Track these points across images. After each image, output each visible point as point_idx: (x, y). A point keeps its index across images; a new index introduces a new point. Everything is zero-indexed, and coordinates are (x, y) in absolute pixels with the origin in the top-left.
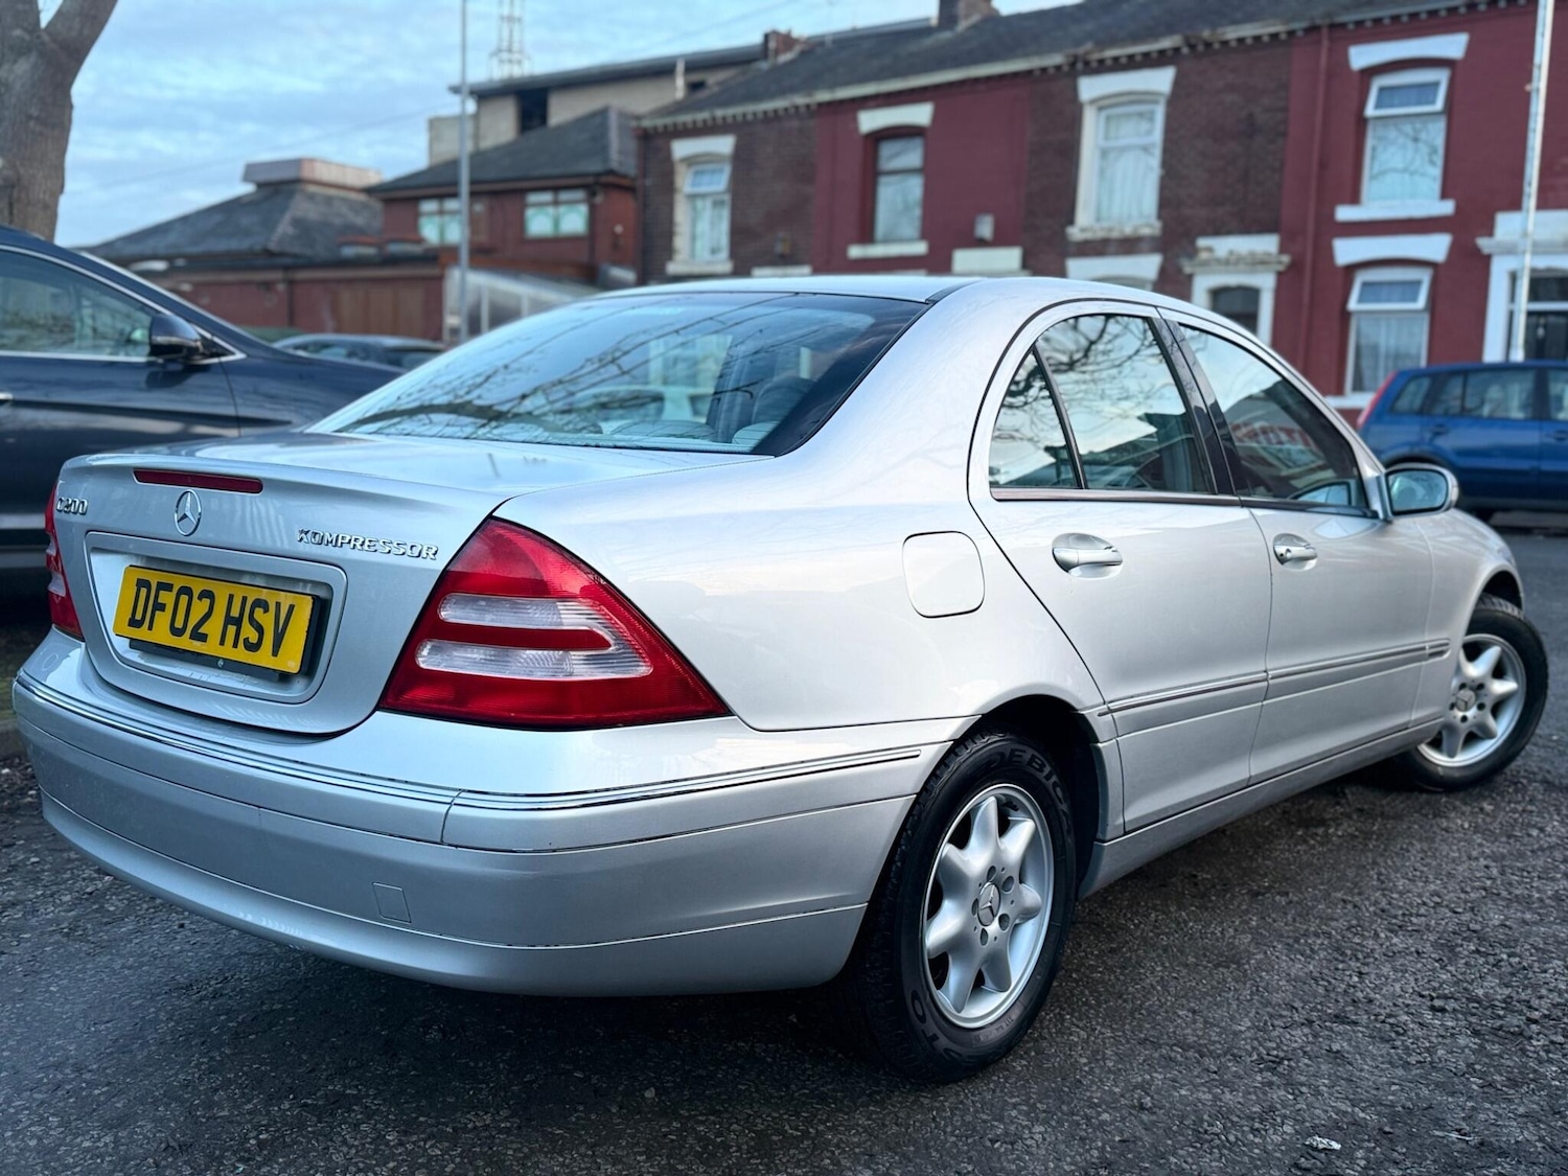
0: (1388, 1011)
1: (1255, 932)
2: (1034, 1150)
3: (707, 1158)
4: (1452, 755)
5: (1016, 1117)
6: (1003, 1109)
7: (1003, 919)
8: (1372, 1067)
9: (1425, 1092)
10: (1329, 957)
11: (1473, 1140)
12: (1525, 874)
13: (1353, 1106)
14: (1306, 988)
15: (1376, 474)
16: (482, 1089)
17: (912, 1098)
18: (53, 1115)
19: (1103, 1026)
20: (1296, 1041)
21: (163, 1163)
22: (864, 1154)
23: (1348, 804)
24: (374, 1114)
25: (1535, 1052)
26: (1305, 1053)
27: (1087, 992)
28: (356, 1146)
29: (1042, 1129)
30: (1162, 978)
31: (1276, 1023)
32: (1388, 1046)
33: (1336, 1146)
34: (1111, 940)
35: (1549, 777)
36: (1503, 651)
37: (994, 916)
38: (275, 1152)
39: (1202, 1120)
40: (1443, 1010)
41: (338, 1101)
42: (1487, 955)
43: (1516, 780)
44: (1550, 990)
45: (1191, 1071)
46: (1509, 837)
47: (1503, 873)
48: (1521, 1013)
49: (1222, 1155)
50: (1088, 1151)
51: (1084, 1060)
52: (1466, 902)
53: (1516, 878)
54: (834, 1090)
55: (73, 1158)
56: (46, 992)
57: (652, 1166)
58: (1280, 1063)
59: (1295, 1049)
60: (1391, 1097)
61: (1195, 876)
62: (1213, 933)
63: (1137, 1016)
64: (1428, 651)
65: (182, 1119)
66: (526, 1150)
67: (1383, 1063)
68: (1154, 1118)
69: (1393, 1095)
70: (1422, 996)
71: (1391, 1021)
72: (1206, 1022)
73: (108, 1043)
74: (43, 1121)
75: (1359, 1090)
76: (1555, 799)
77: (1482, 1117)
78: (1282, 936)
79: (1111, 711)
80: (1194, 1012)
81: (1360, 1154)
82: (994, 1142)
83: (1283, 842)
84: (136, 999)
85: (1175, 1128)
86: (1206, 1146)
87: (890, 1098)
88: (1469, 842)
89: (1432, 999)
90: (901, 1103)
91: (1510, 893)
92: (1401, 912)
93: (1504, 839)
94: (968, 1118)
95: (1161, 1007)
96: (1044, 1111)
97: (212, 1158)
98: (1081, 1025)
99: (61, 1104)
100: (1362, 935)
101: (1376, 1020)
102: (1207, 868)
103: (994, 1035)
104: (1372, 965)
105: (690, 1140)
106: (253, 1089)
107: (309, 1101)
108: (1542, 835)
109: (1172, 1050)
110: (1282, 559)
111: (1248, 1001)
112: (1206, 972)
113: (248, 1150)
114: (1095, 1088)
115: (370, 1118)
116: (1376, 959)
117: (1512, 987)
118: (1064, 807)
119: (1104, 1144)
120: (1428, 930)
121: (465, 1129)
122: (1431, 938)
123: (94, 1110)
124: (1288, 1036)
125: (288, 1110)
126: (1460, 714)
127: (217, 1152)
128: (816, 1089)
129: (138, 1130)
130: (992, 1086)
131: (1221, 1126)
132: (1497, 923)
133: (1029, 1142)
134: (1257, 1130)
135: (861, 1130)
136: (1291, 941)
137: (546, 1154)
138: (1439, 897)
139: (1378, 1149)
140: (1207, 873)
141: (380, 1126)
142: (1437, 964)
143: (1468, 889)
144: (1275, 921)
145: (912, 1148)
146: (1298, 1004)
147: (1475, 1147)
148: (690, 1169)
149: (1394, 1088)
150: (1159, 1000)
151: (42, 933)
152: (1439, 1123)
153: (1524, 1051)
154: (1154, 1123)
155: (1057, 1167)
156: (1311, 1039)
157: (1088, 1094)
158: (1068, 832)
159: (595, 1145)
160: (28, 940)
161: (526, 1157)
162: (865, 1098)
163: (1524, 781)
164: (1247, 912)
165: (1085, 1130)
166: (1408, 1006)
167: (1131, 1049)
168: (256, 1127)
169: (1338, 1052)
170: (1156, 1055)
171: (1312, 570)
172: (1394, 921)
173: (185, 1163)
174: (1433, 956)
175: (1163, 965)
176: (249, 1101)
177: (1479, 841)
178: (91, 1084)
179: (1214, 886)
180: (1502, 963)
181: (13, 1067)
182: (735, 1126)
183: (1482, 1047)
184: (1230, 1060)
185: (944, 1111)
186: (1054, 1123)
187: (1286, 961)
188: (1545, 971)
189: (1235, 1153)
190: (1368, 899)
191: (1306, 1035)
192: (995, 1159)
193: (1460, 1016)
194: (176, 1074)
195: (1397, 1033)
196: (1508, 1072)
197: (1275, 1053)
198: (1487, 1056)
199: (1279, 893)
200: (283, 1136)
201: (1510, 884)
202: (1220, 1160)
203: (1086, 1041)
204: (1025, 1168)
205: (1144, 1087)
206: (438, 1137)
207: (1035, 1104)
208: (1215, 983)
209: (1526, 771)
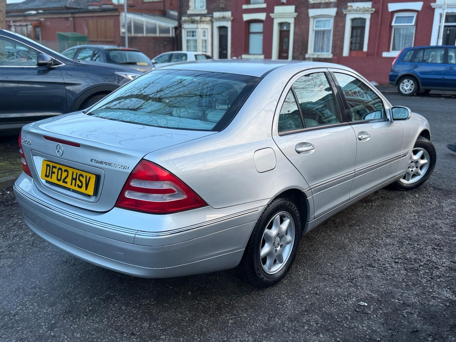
0: (383, 263)
1: (350, 238)
2: (288, 307)
3: (205, 312)
4: (408, 180)
5: (284, 297)
6: (281, 295)
7: (281, 246)
8: (378, 280)
9: (391, 288)
10: (369, 246)
11: (402, 302)
12: (425, 218)
13: (372, 292)
14: (362, 256)
15: (389, 108)
16: (146, 292)
17: (257, 292)
18: (35, 303)
19: (308, 269)
20: (358, 273)
21: (65, 316)
22: (244, 309)
23: (379, 195)
24: (118, 301)
25: (420, 275)
26: (360, 276)
27: (304, 259)
28: (114, 311)
29: (291, 301)
30: (324, 254)
31: (353, 267)
32: (382, 274)
33: (366, 304)
34: (311, 242)
35: (435, 186)
36: (424, 152)
37: (279, 245)
38: (94, 313)
39: (332, 297)
40: (398, 263)
41: (109, 297)
42: (411, 245)
43: (426, 187)
44: (427, 256)
45: (330, 282)
46: (422, 205)
47: (419, 217)
48: (418, 263)
49: (337, 308)
50: (302, 307)
51: (302, 280)
52: (408, 227)
53: (422, 219)
54: (237, 290)
55: (42, 315)
56: (28, 264)
57: (190, 314)
58: (353, 280)
59: (357, 275)
60: (381, 289)
61: (335, 220)
62: (338, 239)
63: (317, 266)
64: (402, 156)
65: (69, 303)
66: (158, 311)
67: (380, 279)
68: (320, 297)
69: (382, 289)
70: (393, 258)
71: (384, 266)
72: (335, 267)
73: (47, 280)
74: (32, 305)
75: (373, 288)
76: (436, 193)
77: (405, 295)
78: (357, 239)
79: (311, 189)
80: (332, 264)
81: (372, 307)
82: (278, 305)
83: (360, 208)
84: (53, 266)
85: (325, 300)
86: (333, 305)
87: (252, 293)
88: (411, 207)
89: (395, 259)
90: (254, 294)
91: (420, 224)
92: (389, 231)
93: (420, 206)
94: (272, 298)
95: (323, 263)
96: (291, 295)
97: (77, 315)
98: (302, 269)
99: (37, 299)
100: (378, 239)
101: (380, 266)
102: (338, 218)
103: (279, 275)
104: (380, 249)
105: (200, 307)
106: (86, 294)
107: (101, 297)
108: (431, 205)
109: (325, 276)
110: (360, 139)
111: (346, 260)
112: (336, 251)
113: (86, 312)
114: (305, 288)
115: (117, 302)
116: (381, 247)
117: (417, 255)
118: (298, 215)
119: (306, 305)
120: (396, 237)
121: (142, 305)
122: (397, 240)
123: (46, 301)
124: (356, 271)
125: (96, 300)
126: (411, 170)
127: (79, 313)
128: (232, 290)
129: (58, 307)
130: (278, 288)
131: (337, 299)
132: (415, 234)
133: (287, 305)
134: (346, 300)
135: (244, 302)
136: (359, 241)
137: (163, 311)
138: (400, 226)
139: (377, 305)
140: (338, 219)
141: (120, 304)
142: (398, 248)
143: (409, 224)
144: (355, 235)
145: (257, 307)
146: (359, 261)
147: (402, 304)
148: (200, 315)
149: (383, 287)
150: (323, 261)
151: (25, 245)
152: (393, 297)
153: (418, 275)
154: (319, 298)
155: (294, 312)
156: (362, 272)
157: (303, 290)
158: (299, 221)
159: (176, 309)
160: (21, 247)
161: (158, 313)
162: (245, 293)
163: (428, 187)
164: (348, 232)
165: (302, 301)
166: (389, 261)
167: (315, 276)
168: (88, 305)
169: (369, 276)
170: (321, 278)
171: (369, 140)
172: (388, 234)
173: (71, 316)
174: (397, 245)
175: (324, 250)
176: (86, 298)
177: (414, 207)
178: (44, 293)
179: (340, 224)
180: (415, 247)
181: (23, 288)
182: (212, 302)
183: (407, 274)
184: (340, 279)
185: (266, 296)
186: (294, 299)
187: (357, 248)
188: (426, 250)
189: (340, 307)
190: (381, 227)
191: (361, 271)
192: (278, 310)
193: (402, 264)
194: (66, 290)
195: (385, 270)
196: (413, 281)
197: (352, 276)
198: (408, 277)
199: (357, 226)
200: (95, 308)
201: (420, 221)
202: (336, 309)
203: (303, 274)
204: (286, 312)
205: (317, 287)
206: (135, 307)
207: (289, 293)
208: (338, 255)
209: (429, 184)
